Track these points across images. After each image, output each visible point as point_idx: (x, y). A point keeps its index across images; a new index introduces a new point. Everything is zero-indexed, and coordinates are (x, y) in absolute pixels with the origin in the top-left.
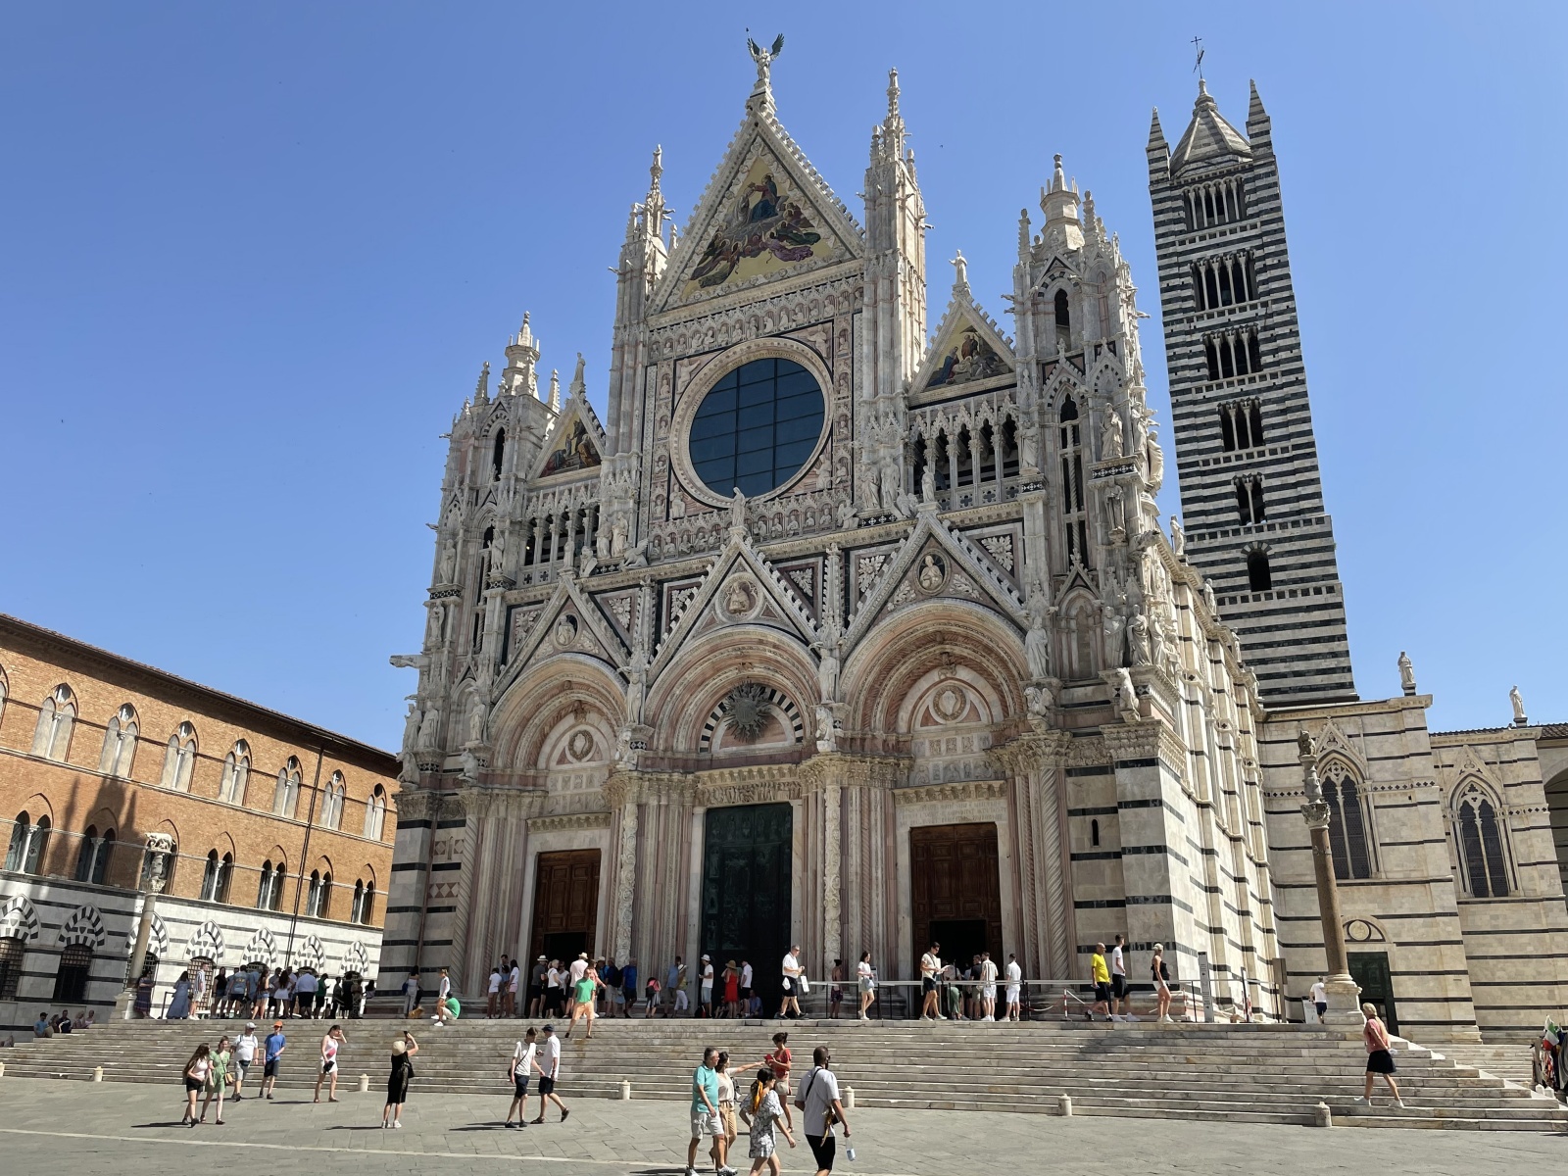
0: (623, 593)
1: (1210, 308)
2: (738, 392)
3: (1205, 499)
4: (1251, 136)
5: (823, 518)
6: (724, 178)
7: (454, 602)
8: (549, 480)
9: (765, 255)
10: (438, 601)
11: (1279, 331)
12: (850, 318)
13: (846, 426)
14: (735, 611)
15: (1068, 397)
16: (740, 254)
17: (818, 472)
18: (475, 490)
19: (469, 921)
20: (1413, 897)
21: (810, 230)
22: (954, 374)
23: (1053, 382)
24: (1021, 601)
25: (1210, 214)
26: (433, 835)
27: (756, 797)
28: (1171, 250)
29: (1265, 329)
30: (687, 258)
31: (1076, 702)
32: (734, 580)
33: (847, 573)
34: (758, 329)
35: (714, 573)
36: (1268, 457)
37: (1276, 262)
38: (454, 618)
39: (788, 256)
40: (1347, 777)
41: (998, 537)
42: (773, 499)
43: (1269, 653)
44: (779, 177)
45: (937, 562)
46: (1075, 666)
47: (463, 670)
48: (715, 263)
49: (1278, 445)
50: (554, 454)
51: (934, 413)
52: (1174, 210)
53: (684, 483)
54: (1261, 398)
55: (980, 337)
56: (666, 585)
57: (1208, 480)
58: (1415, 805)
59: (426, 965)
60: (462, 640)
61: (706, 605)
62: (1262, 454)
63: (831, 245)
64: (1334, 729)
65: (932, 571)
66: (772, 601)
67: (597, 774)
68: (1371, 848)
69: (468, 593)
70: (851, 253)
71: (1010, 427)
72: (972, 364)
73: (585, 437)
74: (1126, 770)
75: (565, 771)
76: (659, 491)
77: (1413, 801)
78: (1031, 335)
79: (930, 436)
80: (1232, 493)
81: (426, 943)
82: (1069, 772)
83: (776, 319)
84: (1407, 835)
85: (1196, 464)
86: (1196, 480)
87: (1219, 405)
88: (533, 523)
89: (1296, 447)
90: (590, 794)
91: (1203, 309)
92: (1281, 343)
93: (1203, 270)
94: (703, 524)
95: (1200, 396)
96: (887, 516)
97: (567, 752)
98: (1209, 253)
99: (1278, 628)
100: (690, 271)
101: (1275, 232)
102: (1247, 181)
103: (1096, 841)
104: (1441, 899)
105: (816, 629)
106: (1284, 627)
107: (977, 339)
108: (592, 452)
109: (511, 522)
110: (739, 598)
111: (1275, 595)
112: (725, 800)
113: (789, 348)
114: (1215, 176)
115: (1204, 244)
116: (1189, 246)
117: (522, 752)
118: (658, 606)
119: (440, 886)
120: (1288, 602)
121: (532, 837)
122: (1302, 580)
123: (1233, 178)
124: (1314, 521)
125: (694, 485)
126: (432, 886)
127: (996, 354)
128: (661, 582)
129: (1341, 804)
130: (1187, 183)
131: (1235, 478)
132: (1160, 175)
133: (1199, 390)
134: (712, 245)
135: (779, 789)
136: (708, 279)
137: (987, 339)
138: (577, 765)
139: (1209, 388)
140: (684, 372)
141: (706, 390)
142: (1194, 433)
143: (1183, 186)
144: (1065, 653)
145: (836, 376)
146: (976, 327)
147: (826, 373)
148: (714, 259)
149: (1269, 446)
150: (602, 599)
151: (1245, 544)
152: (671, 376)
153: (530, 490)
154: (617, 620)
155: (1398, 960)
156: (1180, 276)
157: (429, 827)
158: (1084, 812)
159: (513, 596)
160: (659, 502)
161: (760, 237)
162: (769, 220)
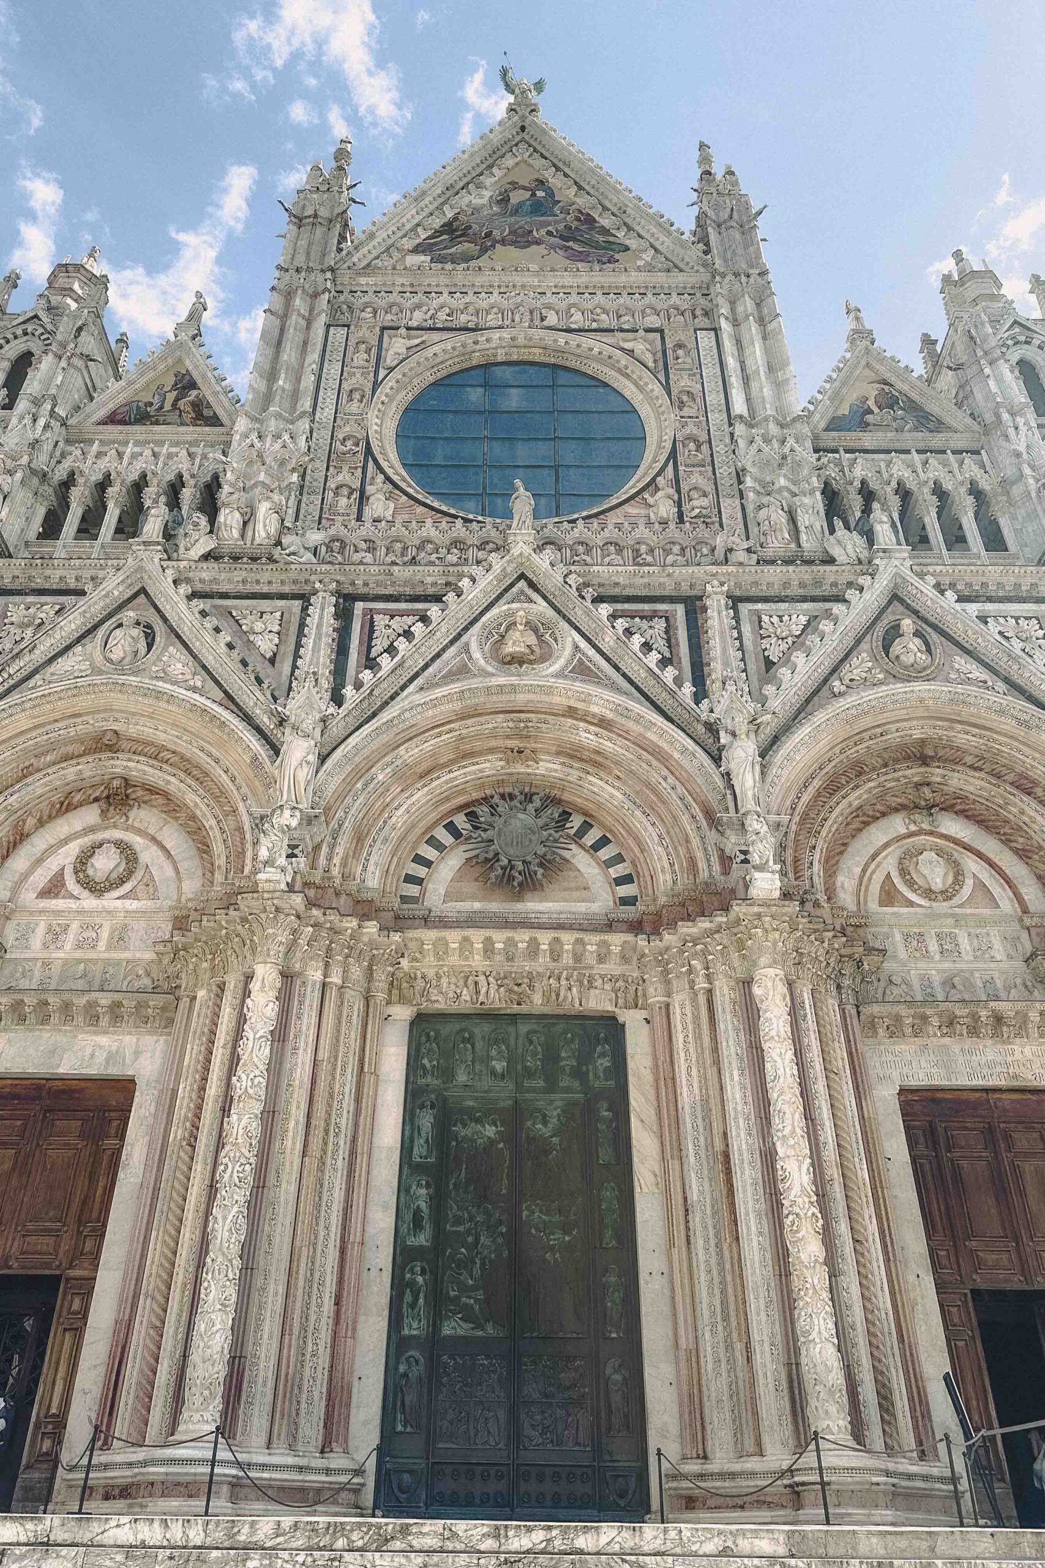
0: (265, 605)
2: (486, 392)
8: (113, 432)
9: (539, 249)
12: (690, 332)
13: (698, 451)
14: (512, 660)
16: (497, 242)
17: (651, 500)
21: (611, 239)
22: (868, 424)
27: (537, 999)
30: (407, 228)
33: (738, 630)
34: (530, 319)
39: (577, 257)
45: (918, 634)
48: (454, 242)
50: (130, 402)
51: (852, 462)
55: (901, 392)
56: (359, 606)
61: (452, 642)
63: (649, 259)
65: (913, 644)
66: (591, 652)
67: (139, 926)
70: (682, 271)
71: (980, 496)
72: (895, 419)
73: (194, 393)
75: (58, 913)
76: (344, 477)
83: (563, 314)
90: (118, 963)
94: (433, 533)
97: (69, 877)
100: (411, 243)
105: (696, 699)
107: (897, 393)
108: (207, 411)
112: (466, 996)
113: (588, 352)
118: (345, 633)
127: (930, 413)
128: (353, 598)
134: (448, 224)
135: (591, 986)
136: (443, 256)
137: (912, 396)
138: (89, 902)
141: (432, 379)
145: (675, 392)
146: (893, 382)
148: (452, 239)
150: (214, 607)
152: (374, 344)
154: (250, 643)
159: (10, 571)
160: (345, 491)
161: (531, 231)
162: (545, 218)
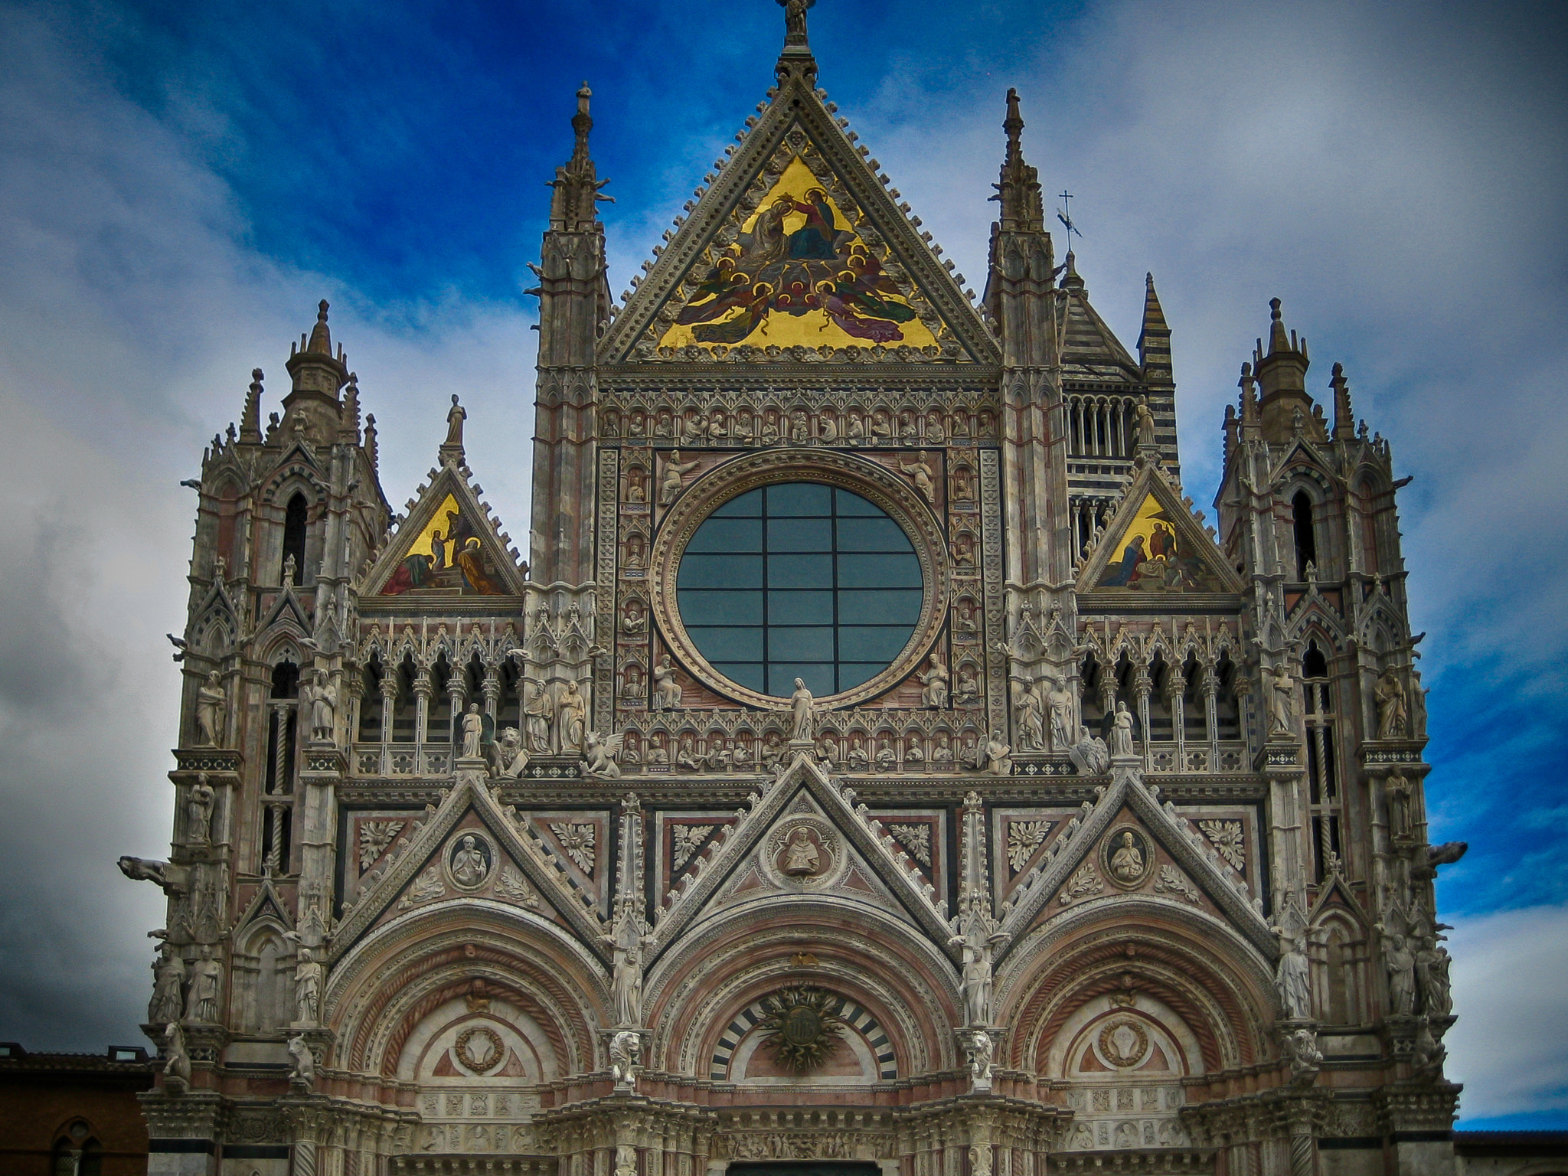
0: (578, 817)
2: (764, 524)
6: (740, 172)
9: (816, 316)
12: (973, 453)
14: (797, 873)
15: (1315, 643)
17: (924, 679)
22: (1140, 574)
23: (1299, 618)
24: (1267, 913)
27: (819, 1152)
32: (793, 824)
33: (989, 839)
35: (760, 806)
38: (231, 808)
39: (858, 328)
41: (1223, 822)
42: (846, 708)
44: (837, 197)
45: (1138, 843)
47: (256, 901)
48: (722, 305)
51: (1116, 627)
53: (680, 654)
56: (660, 816)
60: (244, 849)
61: (744, 857)
63: (936, 333)
65: (1130, 854)
66: (863, 865)
69: (249, 770)
72: (1166, 568)
73: (470, 541)
75: (452, 1089)
78: (1274, 544)
79: (1107, 659)
88: (374, 671)
96: (1055, 766)
97: (455, 1058)
100: (672, 311)
105: (952, 914)
107: (1172, 532)
108: (489, 570)
110: (802, 853)
112: (765, 1154)
117: (377, 1051)
118: (650, 847)
125: (695, 662)
127: (1205, 560)
128: (649, 808)
134: (716, 274)
136: (710, 330)
137: (1190, 536)
138: (475, 1079)
141: (708, 512)
146: (1171, 514)
147: (934, 529)
148: (719, 300)
150: (536, 819)
153: (363, 613)
154: (570, 858)
157: (213, 1155)
159: (355, 789)
161: (807, 286)
162: (821, 263)
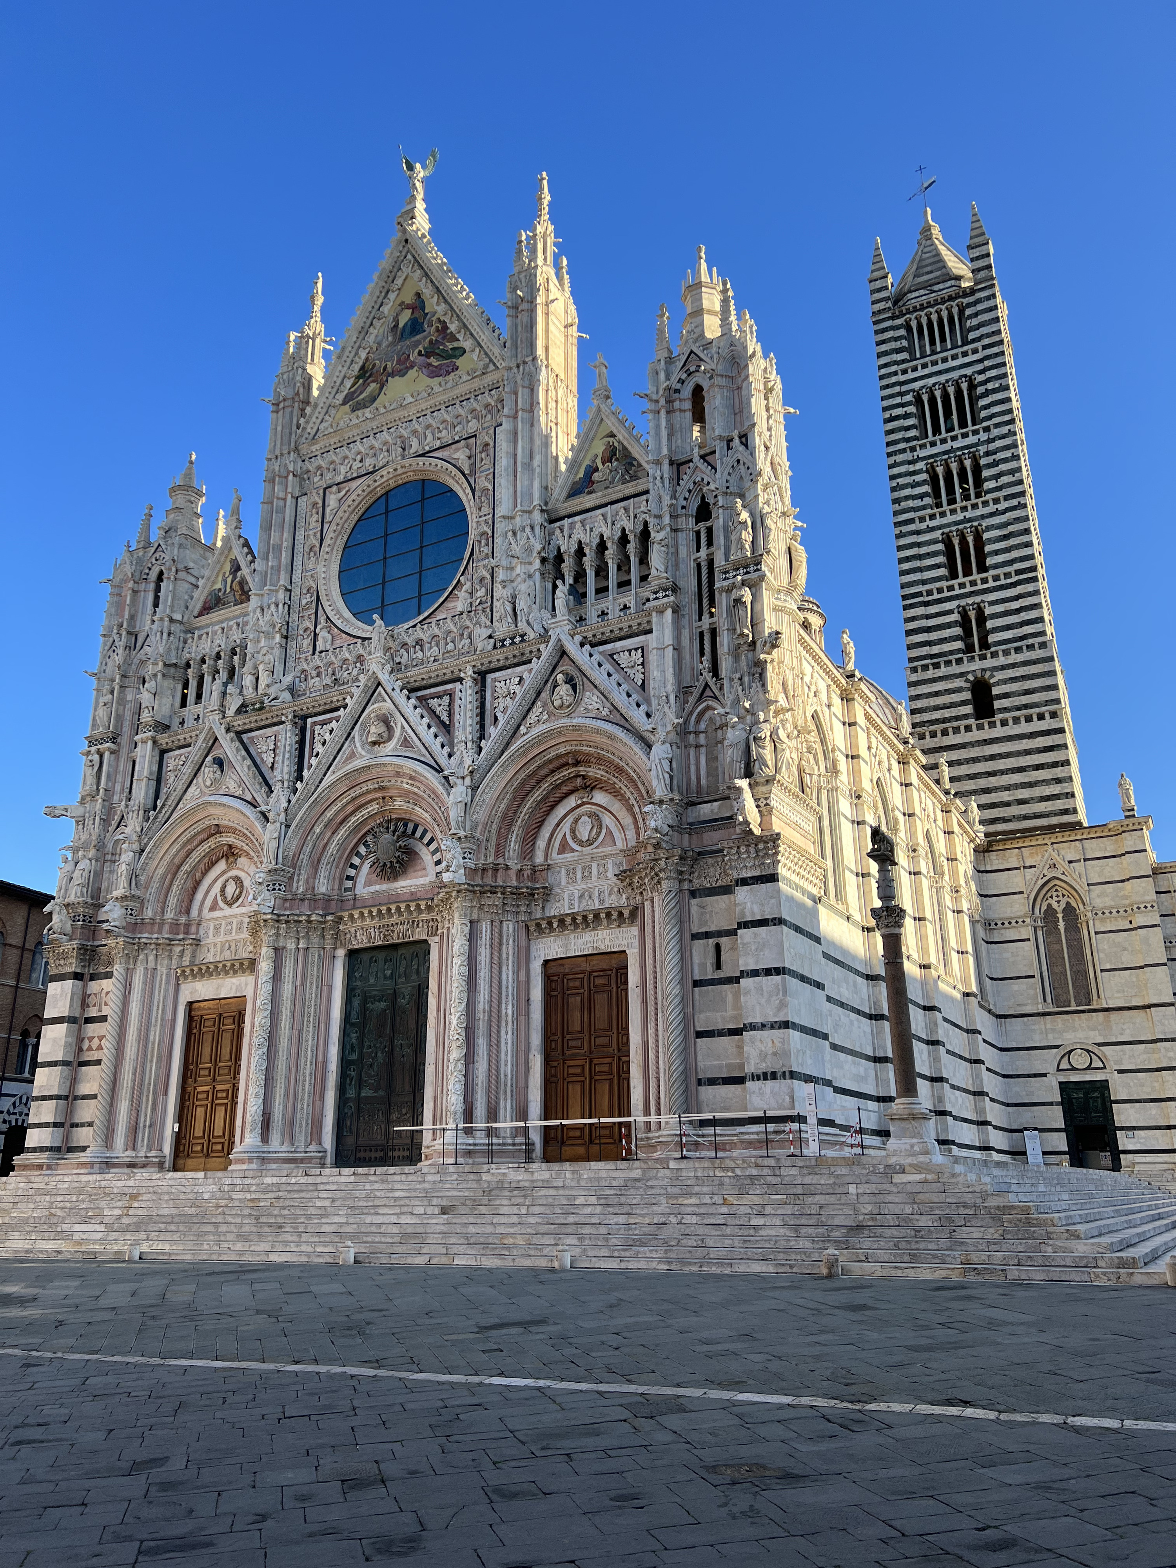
0: (268, 731)
1: (934, 435)
2: (387, 517)
3: (928, 630)
4: (972, 260)
5: (463, 643)
6: (375, 298)
7: (109, 749)
8: (204, 620)
10: (93, 749)
11: (1001, 455)
12: (491, 432)
13: (487, 544)
14: (374, 743)
15: (703, 497)
16: (389, 375)
17: (459, 595)
18: (133, 634)
19: (115, 1075)
20: (1134, 1023)
21: (456, 344)
22: (593, 483)
23: (686, 482)
24: (648, 715)
25: (932, 342)
26: (85, 987)
27: (395, 936)
28: (894, 379)
29: (987, 454)
30: (338, 384)
31: (702, 819)
33: (483, 697)
34: (404, 449)
35: (353, 705)
36: (991, 584)
37: (997, 385)
38: (109, 765)
39: (434, 373)
40: (1068, 903)
41: (630, 651)
42: (415, 626)
43: (993, 781)
44: (427, 292)
45: (570, 680)
46: (703, 781)
47: (117, 818)
48: (365, 385)
49: (1000, 571)
50: (210, 594)
51: (572, 526)
52: (896, 339)
53: (331, 615)
54: (984, 524)
55: (619, 442)
56: (309, 720)
57: (933, 609)
58: (1135, 929)
59: (77, 1120)
60: (118, 788)
62: (984, 581)
63: (476, 358)
64: (1055, 854)
65: (564, 690)
66: (410, 731)
67: (245, 921)
68: (1092, 975)
69: (124, 740)
70: (494, 365)
71: (645, 535)
74: (745, 888)
75: (216, 919)
76: (307, 624)
77: (1134, 925)
78: (664, 433)
79: (568, 547)
80: (956, 622)
81: (76, 1098)
82: (693, 894)
83: (421, 440)
84: (1127, 960)
85: (920, 594)
86: (920, 611)
87: (943, 534)
88: (188, 665)
89: (1018, 572)
90: (239, 940)
91: (927, 437)
92: (1003, 467)
93: (925, 398)
94: (347, 656)
95: (923, 526)
96: (522, 636)
97: (219, 898)
98: (931, 381)
99: (1001, 756)
101: (997, 355)
102: (969, 305)
103: (718, 966)
104: (1163, 1024)
105: (450, 756)
106: (1008, 755)
107: (616, 444)
108: (245, 588)
109: (165, 665)
110: (376, 730)
111: (998, 723)
112: (366, 941)
113: (434, 467)
114: (937, 303)
115: (926, 371)
116: (911, 375)
117: (172, 901)
118: (301, 743)
119: (91, 1039)
120: (1012, 730)
121: (183, 987)
122: (1026, 706)
123: (954, 304)
124: (1037, 646)
125: (341, 616)
126: (83, 1039)
127: (635, 459)
128: (305, 718)
129: (1062, 931)
130: (909, 312)
131: (958, 607)
132: (882, 306)
133: (922, 519)
134: (363, 368)
135: (418, 927)
136: (358, 403)
137: (626, 443)
138: (228, 911)
139: (932, 517)
140: (332, 500)
141: (356, 518)
142: (917, 564)
143: (905, 315)
144: (693, 768)
145: (477, 494)
146: (615, 432)
147: (468, 491)
149: (992, 572)
150: (249, 738)
151: (968, 672)
152: (320, 504)
153: (185, 632)
154: (262, 759)
155: (1119, 1088)
156: (902, 405)
157: (81, 980)
158: (707, 935)
159: (164, 739)
160: (306, 635)
162: (418, 337)
